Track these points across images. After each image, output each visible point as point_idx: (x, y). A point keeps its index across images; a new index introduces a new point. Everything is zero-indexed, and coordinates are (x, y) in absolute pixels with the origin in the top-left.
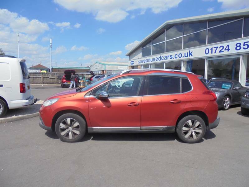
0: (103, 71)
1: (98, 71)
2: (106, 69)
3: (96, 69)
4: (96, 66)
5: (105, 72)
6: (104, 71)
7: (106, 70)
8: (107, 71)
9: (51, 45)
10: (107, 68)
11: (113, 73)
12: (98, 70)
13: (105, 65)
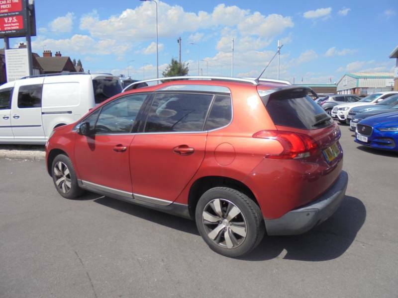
0: (354, 89)
1: (347, 90)
2: (359, 86)
3: (346, 87)
4: (345, 80)
5: (358, 91)
6: (356, 90)
7: (359, 88)
8: (361, 90)
9: (278, 49)
10: (362, 83)
11: (369, 94)
12: (347, 88)
13: (357, 78)
